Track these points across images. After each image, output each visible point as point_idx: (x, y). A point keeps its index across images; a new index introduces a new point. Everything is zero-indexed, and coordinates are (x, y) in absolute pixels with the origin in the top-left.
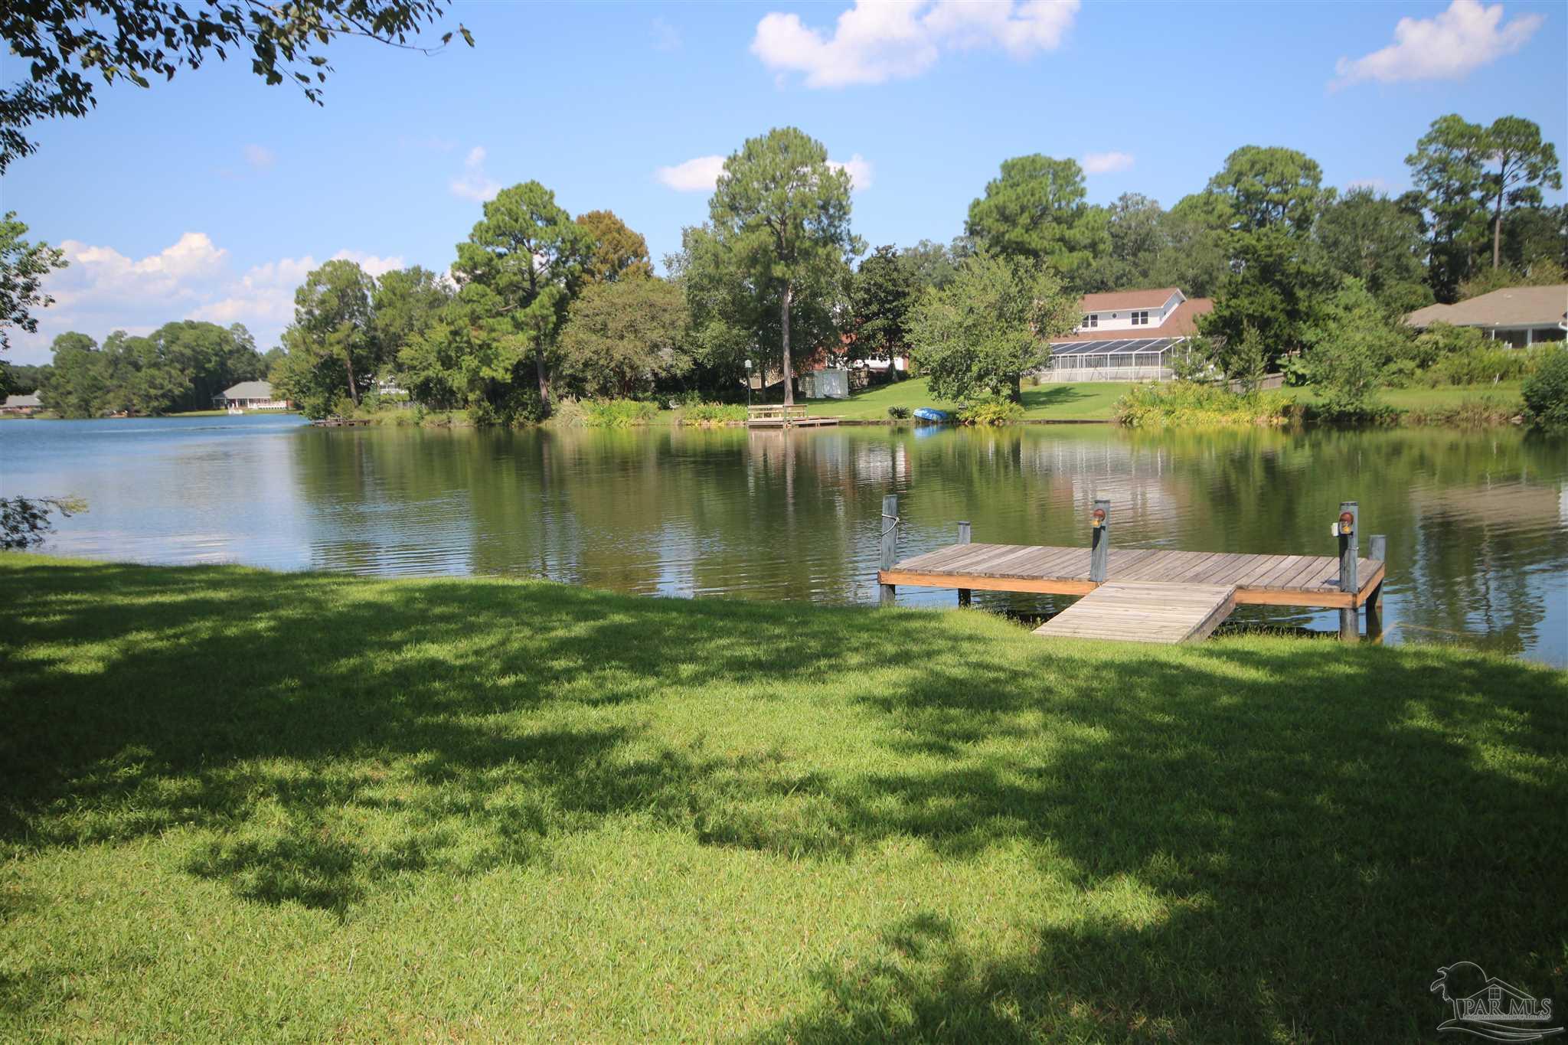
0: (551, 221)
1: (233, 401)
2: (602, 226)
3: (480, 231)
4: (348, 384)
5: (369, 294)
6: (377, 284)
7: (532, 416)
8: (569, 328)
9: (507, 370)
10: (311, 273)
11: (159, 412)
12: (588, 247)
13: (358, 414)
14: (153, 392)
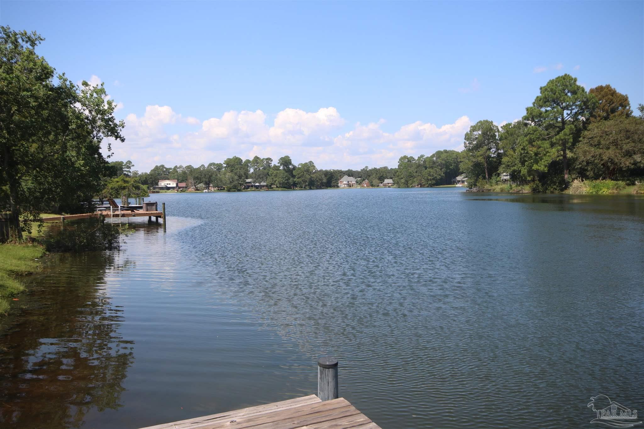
0: (574, 93)
1: (459, 181)
2: (603, 93)
3: (538, 99)
4: (485, 173)
5: (497, 134)
6: (500, 129)
7: (558, 188)
8: (580, 145)
9: (546, 166)
10: (472, 127)
11: (431, 186)
12: (594, 103)
13: (487, 187)
14: (429, 178)
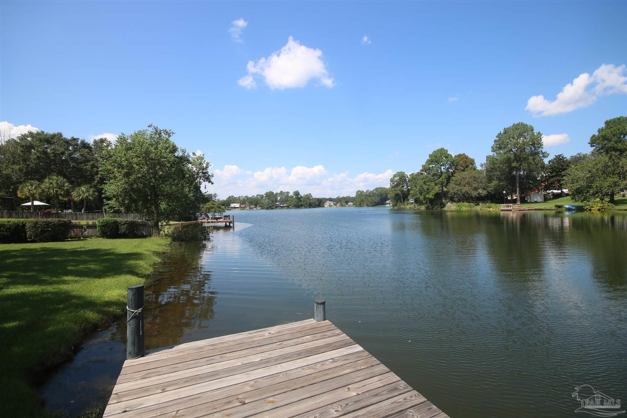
0: (447, 157)
1: (388, 203)
2: (461, 157)
3: (428, 161)
4: (401, 199)
5: (407, 179)
6: (409, 176)
7: (439, 207)
8: (450, 184)
9: (433, 195)
10: (394, 175)
11: (373, 206)
12: (457, 163)
13: (402, 206)
14: (372, 202)
